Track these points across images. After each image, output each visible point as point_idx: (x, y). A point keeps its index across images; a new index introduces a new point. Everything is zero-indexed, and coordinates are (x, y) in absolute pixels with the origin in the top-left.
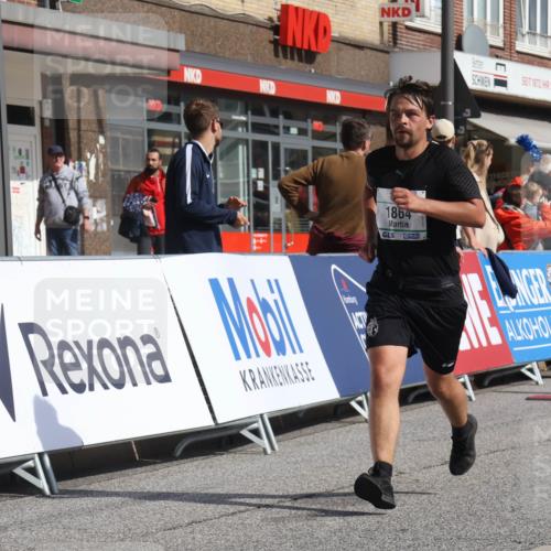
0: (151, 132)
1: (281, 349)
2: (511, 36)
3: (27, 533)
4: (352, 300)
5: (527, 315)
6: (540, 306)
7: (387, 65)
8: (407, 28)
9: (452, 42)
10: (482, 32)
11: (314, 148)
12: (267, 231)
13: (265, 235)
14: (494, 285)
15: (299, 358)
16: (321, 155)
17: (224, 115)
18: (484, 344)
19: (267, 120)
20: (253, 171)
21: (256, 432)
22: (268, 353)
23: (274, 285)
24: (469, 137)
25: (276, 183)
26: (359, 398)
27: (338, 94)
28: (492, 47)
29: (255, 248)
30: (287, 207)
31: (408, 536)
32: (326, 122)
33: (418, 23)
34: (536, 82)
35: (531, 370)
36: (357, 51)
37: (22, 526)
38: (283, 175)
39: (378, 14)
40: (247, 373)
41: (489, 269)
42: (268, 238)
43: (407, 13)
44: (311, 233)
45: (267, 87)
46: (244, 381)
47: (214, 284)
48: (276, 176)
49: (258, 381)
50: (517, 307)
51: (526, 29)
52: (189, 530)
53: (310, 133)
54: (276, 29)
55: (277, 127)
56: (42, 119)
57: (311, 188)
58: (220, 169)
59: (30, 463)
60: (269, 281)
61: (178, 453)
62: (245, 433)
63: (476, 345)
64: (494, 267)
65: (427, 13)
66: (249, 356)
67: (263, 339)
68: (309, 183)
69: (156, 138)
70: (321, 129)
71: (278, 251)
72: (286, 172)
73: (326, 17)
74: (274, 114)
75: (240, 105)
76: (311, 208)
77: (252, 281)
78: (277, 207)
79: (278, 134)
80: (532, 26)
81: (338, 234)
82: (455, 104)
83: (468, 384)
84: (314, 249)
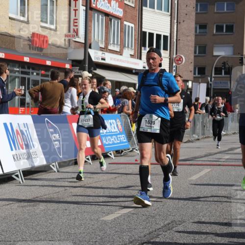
1: (27, 147)
2: (107, 44)
4: (52, 130)
5: (110, 135)
6: (114, 132)
8: (74, 41)
9: (88, 46)
10: (98, 43)
11: (41, 79)
12: (25, 107)
13: (24, 108)
15: (33, 150)
17: (12, 68)
19: (26, 70)
20: (21, 87)
21: (17, 176)
22: (22, 148)
23: (26, 125)
25: (28, 91)
26: (53, 164)
27: (50, 62)
28: (101, 48)
29: (20, 113)
31: (68, 211)
32: (45, 71)
33: (77, 39)
34: (114, 59)
35: (111, 154)
38: (30, 88)
40: (15, 155)
42: (25, 110)
43: (74, 36)
44: (39, 108)
45: (26, 59)
47: (5, 125)
49: (19, 158)
50: (106, 133)
51: (112, 42)
53: (40, 75)
55: (29, 72)
58: (9, 86)
60: (24, 124)
62: (13, 176)
65: (80, 36)
66: (16, 149)
67: (21, 143)
68: (39, 91)
70: (44, 73)
71: (28, 114)
72: (32, 87)
74: (29, 68)
75: (17, 65)
76: (40, 99)
77: (18, 124)
78: (28, 99)
79: (29, 75)
80: (114, 41)
81: (48, 108)
82: (88, 66)
83: (90, 159)
84: (40, 113)
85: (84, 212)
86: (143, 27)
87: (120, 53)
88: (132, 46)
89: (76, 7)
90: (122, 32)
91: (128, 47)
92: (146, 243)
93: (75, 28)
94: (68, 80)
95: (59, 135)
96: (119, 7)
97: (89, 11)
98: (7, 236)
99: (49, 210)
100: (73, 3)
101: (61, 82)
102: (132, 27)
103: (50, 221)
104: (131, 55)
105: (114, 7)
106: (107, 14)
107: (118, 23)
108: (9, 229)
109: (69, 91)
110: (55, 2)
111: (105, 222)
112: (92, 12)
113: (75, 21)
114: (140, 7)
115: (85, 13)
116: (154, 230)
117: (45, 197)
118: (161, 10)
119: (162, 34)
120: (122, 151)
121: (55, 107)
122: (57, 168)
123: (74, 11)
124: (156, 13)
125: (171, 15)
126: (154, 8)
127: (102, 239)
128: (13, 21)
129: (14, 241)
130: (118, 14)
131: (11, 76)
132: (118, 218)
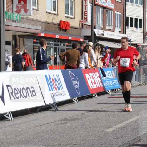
0: (34, 46)
1: (59, 89)
2: (105, 26)
3: (6, 129)
4: (73, 78)
6: (110, 79)
7: (81, 32)
8: (85, 24)
9: (93, 27)
10: (99, 25)
11: (66, 48)
12: (57, 65)
14: (101, 75)
15: (62, 90)
16: (68, 50)
17: (48, 42)
18: (99, 86)
19: (57, 43)
20: (54, 53)
21: (53, 106)
22: (56, 90)
23: (58, 76)
24: (97, 45)
25: (58, 55)
26: (74, 98)
27: (71, 38)
28: (101, 28)
29: (54, 68)
30: (61, 60)
31: (84, 127)
32: (68, 43)
33: (87, 23)
34: (110, 35)
35: (109, 92)
36: (75, 29)
37: (5, 127)
39: (79, 22)
40: (52, 94)
41: (100, 71)
43: (85, 22)
45: (57, 37)
46: (51, 96)
47: (46, 76)
48: (58, 54)
49: (54, 95)
50: (106, 79)
51: (108, 24)
52: (39, 127)
53: (65, 45)
54: (59, 25)
55: (59, 44)
56: (12, 44)
57: (65, 56)
58: (47, 53)
59: (7, 114)
60: (57, 75)
61: (38, 111)
62: (51, 106)
63: (98, 87)
64: (101, 71)
65: (89, 22)
66: (52, 90)
67: (55, 87)
68: (65, 55)
69: (35, 47)
71: (59, 69)
72: (60, 53)
73: (69, 23)
74: (58, 42)
75: (52, 40)
77: (53, 75)
78: (58, 60)
79: (59, 46)
82: (94, 39)
83: (96, 95)
84: (66, 68)
85: (94, 127)
86: (127, 14)
87: (113, 31)
88: (120, 26)
89: (86, 4)
90: (114, 18)
91: (118, 27)
92: (132, 145)
93: (86, 17)
94: (82, 48)
95: (78, 81)
96: (111, 3)
97: (94, 6)
98: (49, 142)
99: (73, 126)
100: (84, 2)
101: (78, 49)
102: (120, 15)
103: (74, 133)
104: (119, 31)
105: (109, 3)
106: (104, 8)
107: (111, 12)
108: (50, 138)
109: (83, 54)
110: (73, 2)
111: (107, 133)
112: (96, 7)
113: (86, 12)
114: (125, 2)
115: (91, 8)
116: (137, 137)
117: (71, 118)
118: (138, 4)
119: (139, 18)
120: (116, 90)
121: (75, 64)
122: (77, 101)
123: (85, 7)
124: (134, 6)
125: (144, 6)
126: (133, 3)
127: (105, 143)
128: (49, 14)
129: (53, 145)
130: (111, 7)
131: (48, 47)
132: (114, 130)
